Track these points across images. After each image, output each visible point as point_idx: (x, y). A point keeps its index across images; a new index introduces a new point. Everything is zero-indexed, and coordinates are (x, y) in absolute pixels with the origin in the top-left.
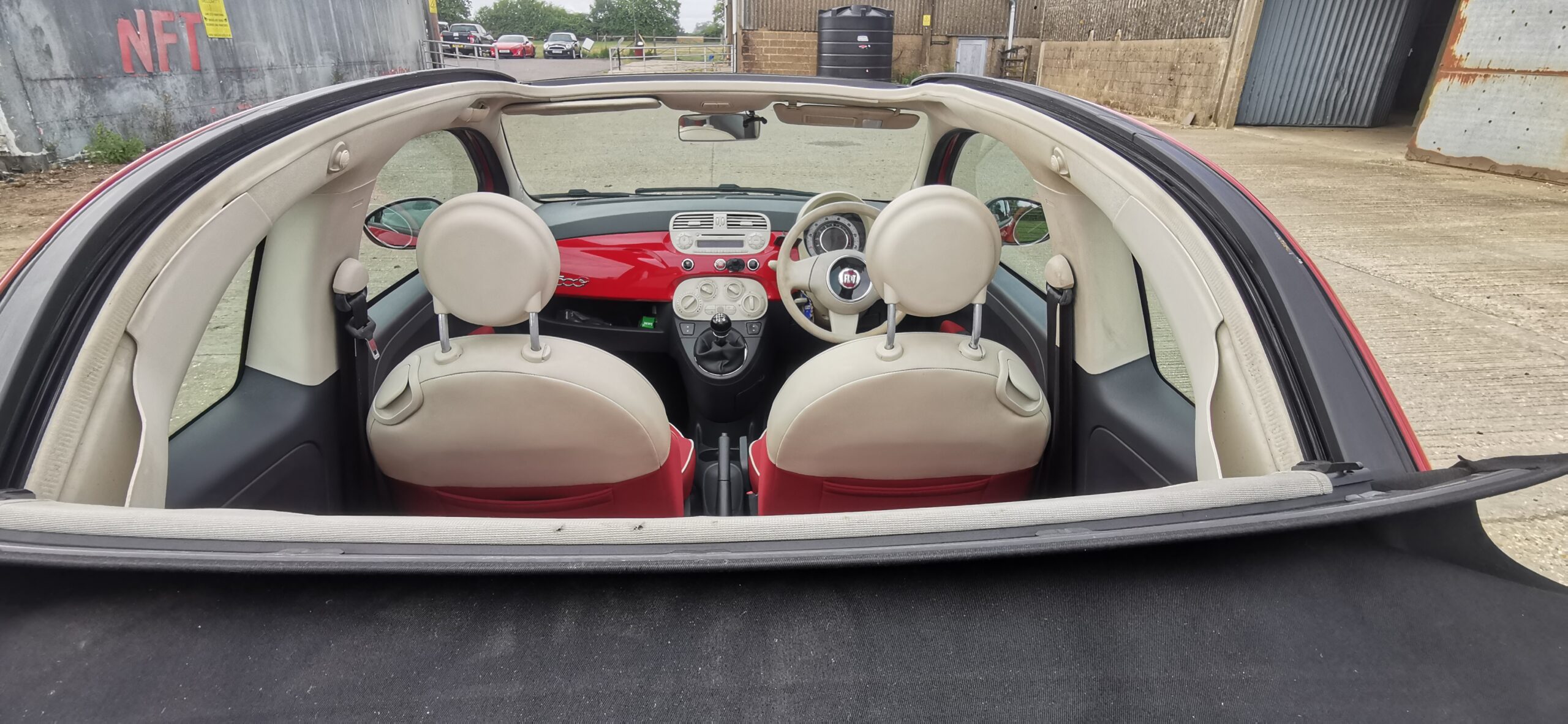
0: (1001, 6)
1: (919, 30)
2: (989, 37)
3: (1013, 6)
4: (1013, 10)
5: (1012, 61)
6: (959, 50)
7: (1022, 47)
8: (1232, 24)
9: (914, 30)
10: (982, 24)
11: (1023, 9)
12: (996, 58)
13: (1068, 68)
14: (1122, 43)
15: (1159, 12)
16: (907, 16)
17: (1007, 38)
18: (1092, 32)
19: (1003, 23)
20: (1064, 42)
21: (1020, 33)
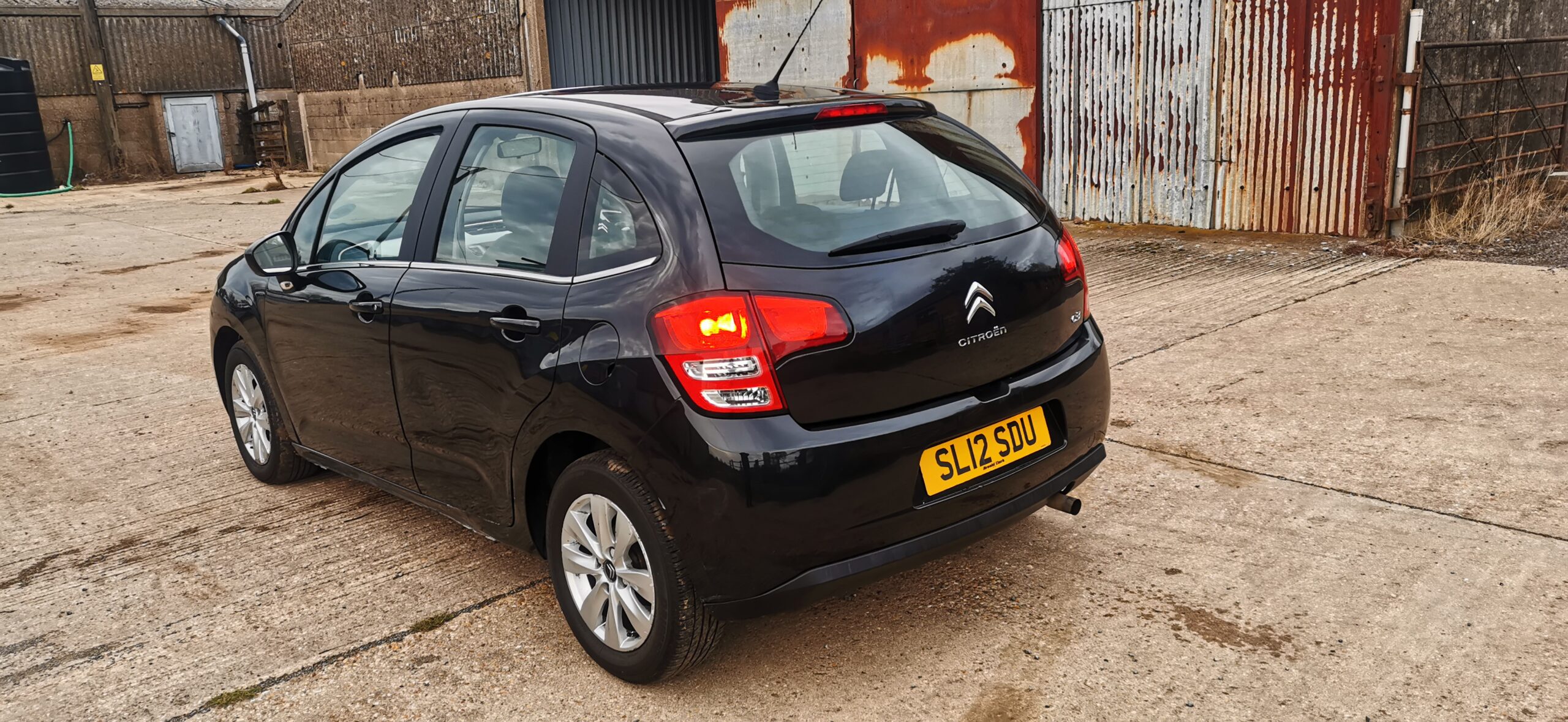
0: (224, 45)
1: (88, 88)
2: (215, 92)
3: (243, 45)
4: (244, 50)
5: (263, 124)
6: (169, 115)
7: (272, 103)
8: (520, 58)
9: (79, 87)
10: (200, 72)
11: (261, 48)
12: (234, 120)
13: (345, 127)
14: (404, 90)
15: (435, 47)
16: (59, 66)
17: (248, 91)
18: (361, 76)
19: (235, 71)
20: (328, 92)
21: (265, 82)
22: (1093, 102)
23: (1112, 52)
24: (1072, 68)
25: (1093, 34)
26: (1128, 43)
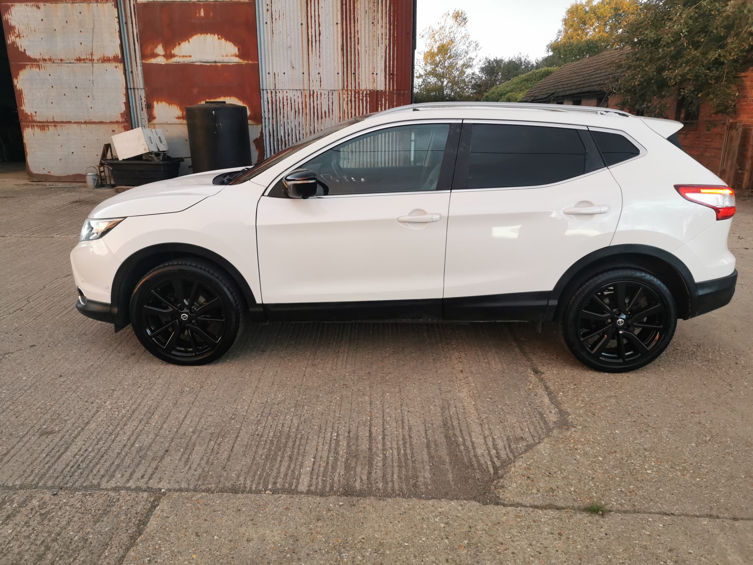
22: (285, 132)
23: (293, 111)
24: (274, 117)
25: (283, 103)
26: (301, 108)
